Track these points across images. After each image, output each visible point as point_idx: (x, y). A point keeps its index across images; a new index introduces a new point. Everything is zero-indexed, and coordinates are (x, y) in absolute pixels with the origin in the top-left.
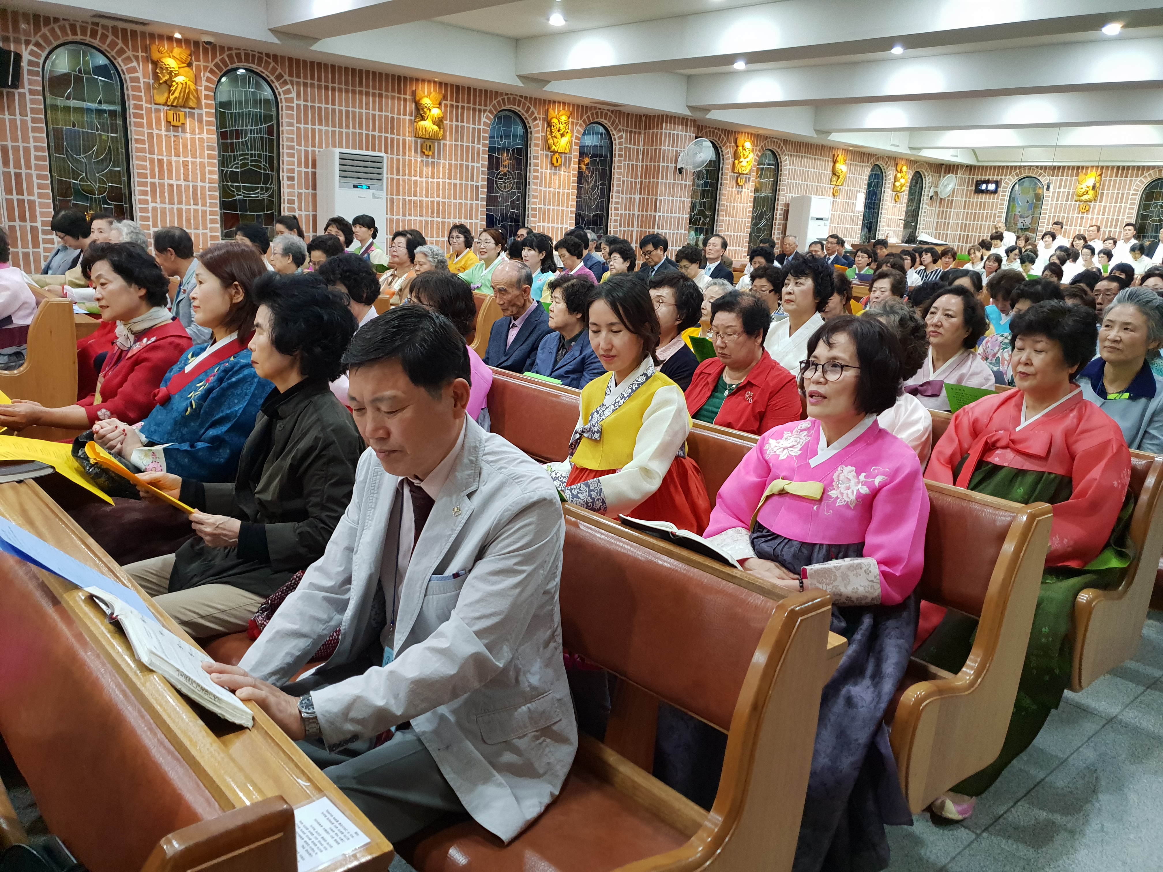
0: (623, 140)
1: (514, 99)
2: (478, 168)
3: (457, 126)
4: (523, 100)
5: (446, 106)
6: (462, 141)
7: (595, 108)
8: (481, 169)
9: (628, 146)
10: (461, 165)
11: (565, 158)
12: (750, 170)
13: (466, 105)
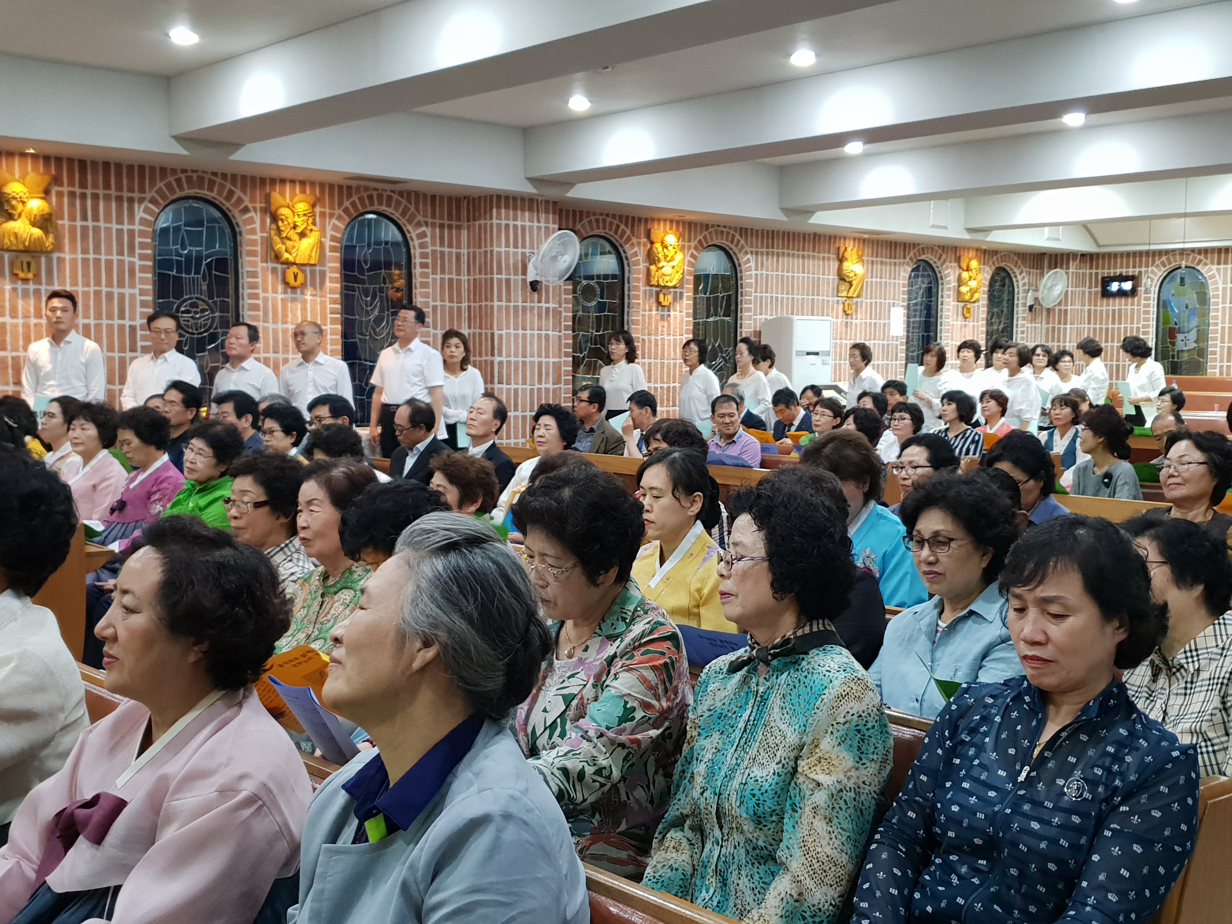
0: (428, 239)
1: (201, 179)
2: (132, 296)
3: (85, 229)
4: (218, 180)
5: (60, 195)
6: (97, 250)
7: (366, 189)
8: (139, 298)
9: (438, 248)
10: (97, 294)
11: (313, 273)
12: (682, 280)
13: (101, 192)
